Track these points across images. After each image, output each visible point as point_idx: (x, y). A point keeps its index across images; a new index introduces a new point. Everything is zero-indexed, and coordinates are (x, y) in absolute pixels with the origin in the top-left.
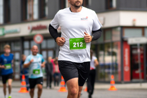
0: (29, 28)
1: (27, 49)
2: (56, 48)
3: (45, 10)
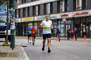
0: (60, 16)
1: (59, 24)
2: (72, 24)
3: (67, 8)
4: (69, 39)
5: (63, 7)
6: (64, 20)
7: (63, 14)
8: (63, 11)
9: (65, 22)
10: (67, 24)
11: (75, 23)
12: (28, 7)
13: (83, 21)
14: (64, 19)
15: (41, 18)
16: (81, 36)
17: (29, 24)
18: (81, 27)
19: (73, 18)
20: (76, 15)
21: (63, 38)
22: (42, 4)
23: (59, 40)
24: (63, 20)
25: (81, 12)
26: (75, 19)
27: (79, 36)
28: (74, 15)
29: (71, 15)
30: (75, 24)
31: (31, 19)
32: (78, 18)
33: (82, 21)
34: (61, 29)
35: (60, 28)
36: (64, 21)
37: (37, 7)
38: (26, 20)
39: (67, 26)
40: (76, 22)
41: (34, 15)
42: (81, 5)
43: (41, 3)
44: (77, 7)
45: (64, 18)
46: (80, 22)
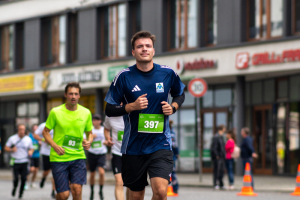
2: (233, 106)
3: (211, 30)
4: (221, 185)
5: (189, 26)
6: (198, 88)
7: (191, 58)
8: (192, 41)
9: (201, 99)
10: (208, 110)
11: (248, 102)
12: (20, 25)
13: (288, 96)
14: (198, 83)
15: (83, 78)
16: (281, 171)
17: (22, 110)
18: (280, 126)
19: (241, 79)
20: (256, 64)
21: (194, 180)
22: (88, 9)
23: (175, 189)
24: (193, 88)
25: (278, 49)
26: (251, 83)
27: (270, 171)
28: (246, 66)
29: (229, 62)
30: (252, 107)
31: (33, 82)
32: (264, 79)
33: (283, 93)
34: (182, 131)
35: (179, 127)
36: (198, 92)
37: (62, 23)
38: (6, 85)
39: (209, 118)
40: (257, 100)
41: (47, 61)
42: (277, 14)
43: (85, 4)
44: (258, 24)
45: (199, 79)
46: (277, 97)
